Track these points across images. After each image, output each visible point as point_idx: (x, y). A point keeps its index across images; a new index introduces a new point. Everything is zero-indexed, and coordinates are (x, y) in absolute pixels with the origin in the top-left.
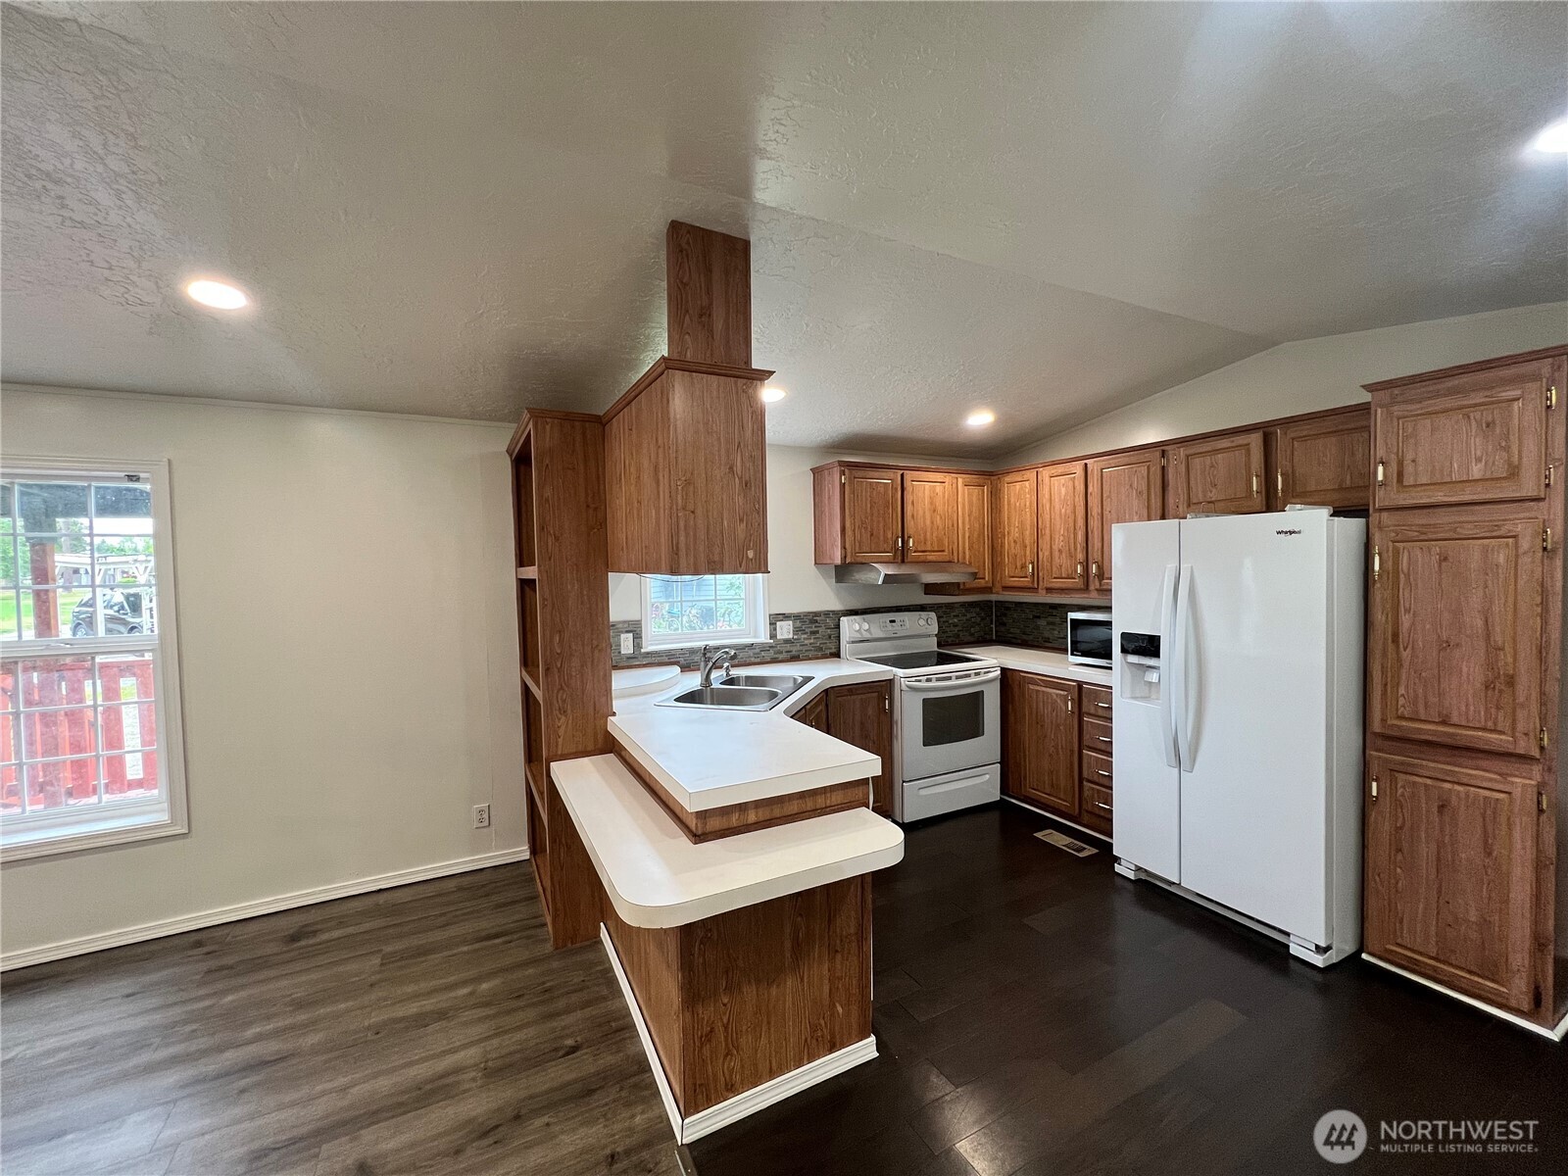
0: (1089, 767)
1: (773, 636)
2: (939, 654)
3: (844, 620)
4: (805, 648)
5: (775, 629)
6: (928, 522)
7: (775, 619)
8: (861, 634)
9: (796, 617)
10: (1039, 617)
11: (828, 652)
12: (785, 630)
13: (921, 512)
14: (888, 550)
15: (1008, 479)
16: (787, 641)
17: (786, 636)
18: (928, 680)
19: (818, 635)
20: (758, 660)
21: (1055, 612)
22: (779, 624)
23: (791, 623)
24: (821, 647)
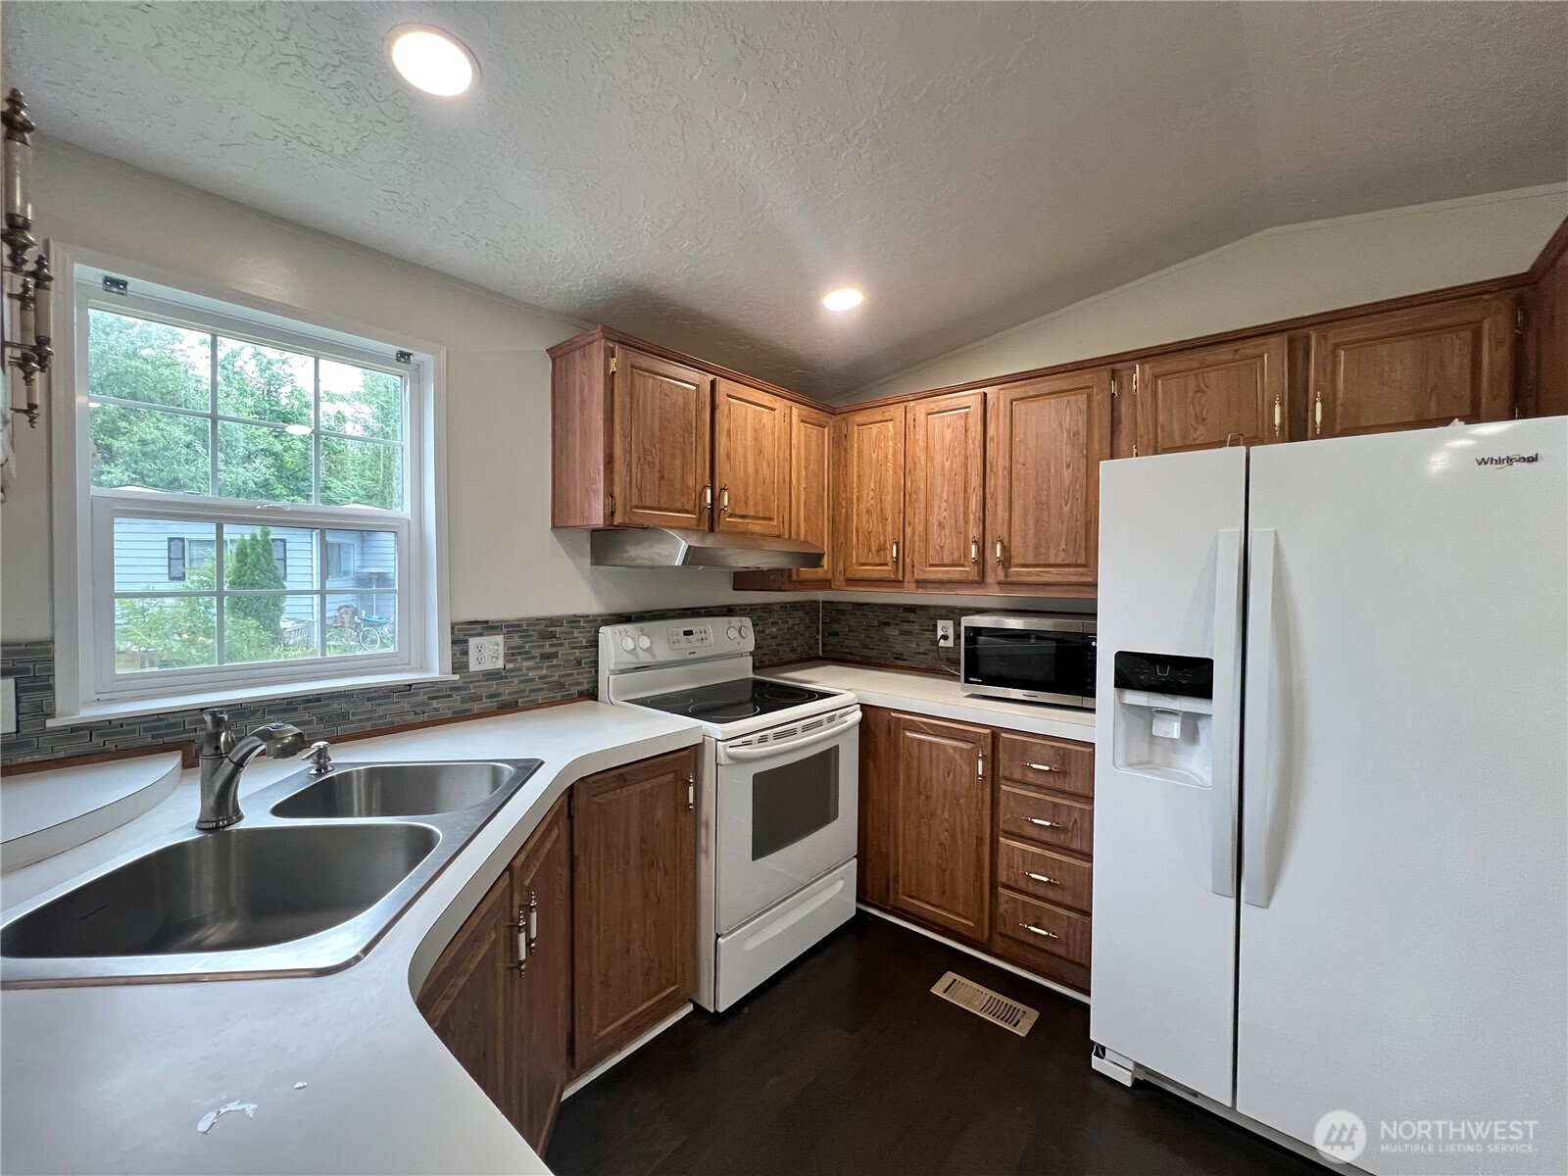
0: (1010, 866)
1: (459, 666)
2: (756, 684)
3: (606, 633)
4: (528, 687)
5: (465, 653)
6: (751, 471)
7: (461, 636)
8: (636, 656)
9: (510, 628)
10: (888, 624)
11: (574, 690)
12: (488, 654)
13: (740, 449)
14: (689, 507)
15: (860, 418)
16: (491, 675)
17: (488, 666)
18: (763, 740)
19: (555, 661)
20: (421, 718)
21: (912, 617)
22: (473, 642)
23: (500, 639)
24: (562, 686)
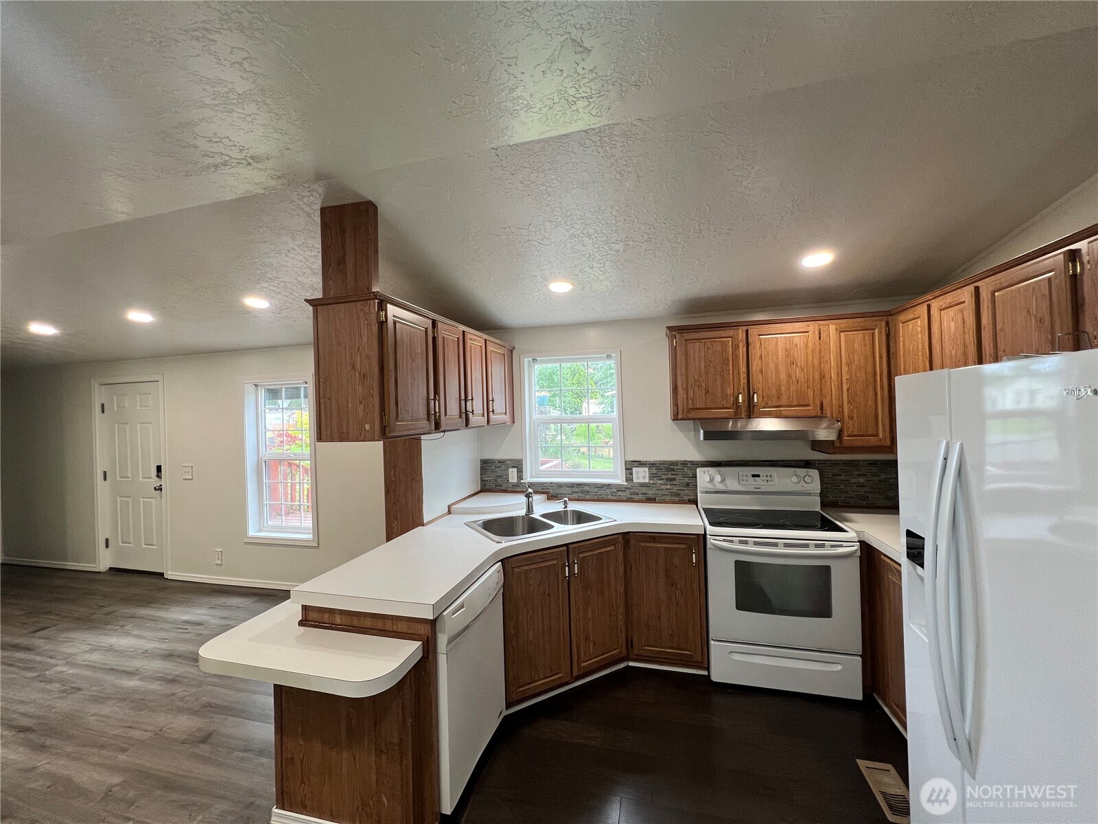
1: (629, 479)
2: (821, 515)
3: (700, 471)
4: (662, 492)
5: (631, 474)
7: (630, 466)
9: (651, 465)
12: (641, 475)
14: (728, 406)
16: (642, 485)
17: (641, 481)
18: (742, 542)
20: (614, 498)
22: (634, 469)
23: (646, 469)
24: (678, 495)
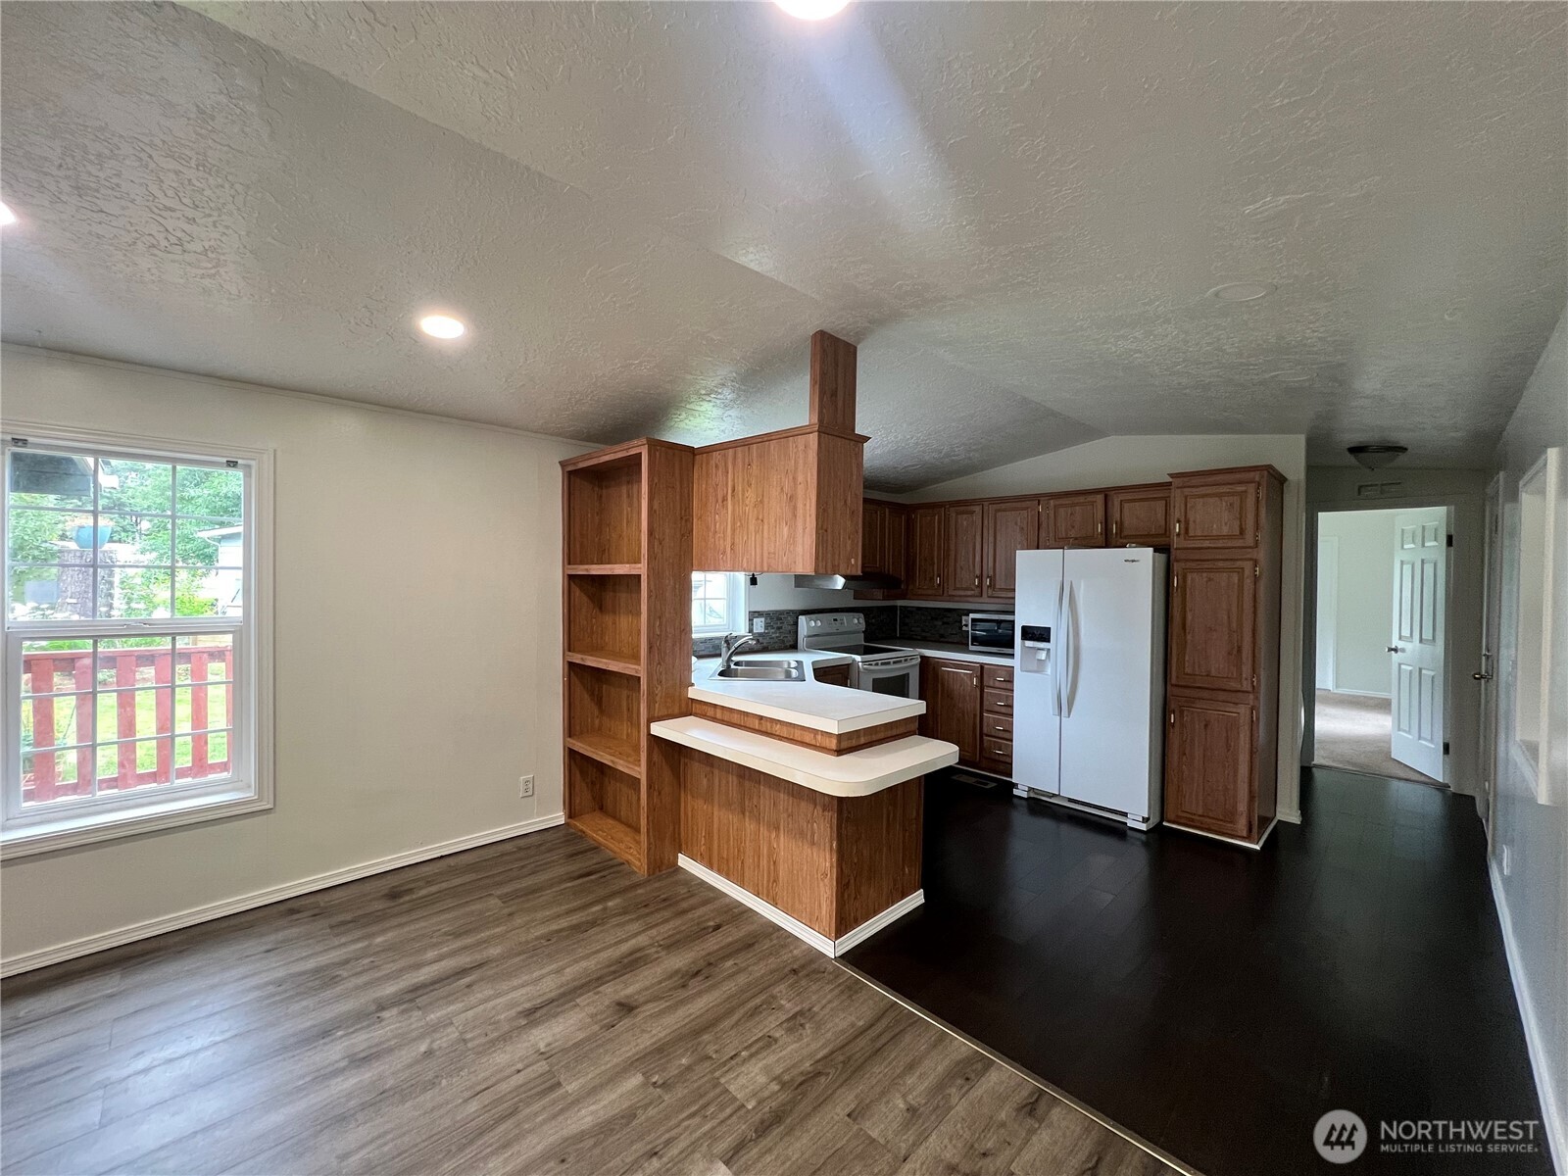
0: (988, 726)
1: (751, 630)
2: (865, 646)
3: (802, 619)
4: (772, 641)
5: (752, 624)
7: (753, 615)
8: (815, 630)
9: (767, 615)
11: (788, 644)
12: (759, 625)
15: (920, 511)
16: (760, 635)
17: (759, 631)
18: (877, 664)
19: (781, 630)
21: (949, 615)
22: (755, 620)
23: (763, 619)
24: (783, 641)
